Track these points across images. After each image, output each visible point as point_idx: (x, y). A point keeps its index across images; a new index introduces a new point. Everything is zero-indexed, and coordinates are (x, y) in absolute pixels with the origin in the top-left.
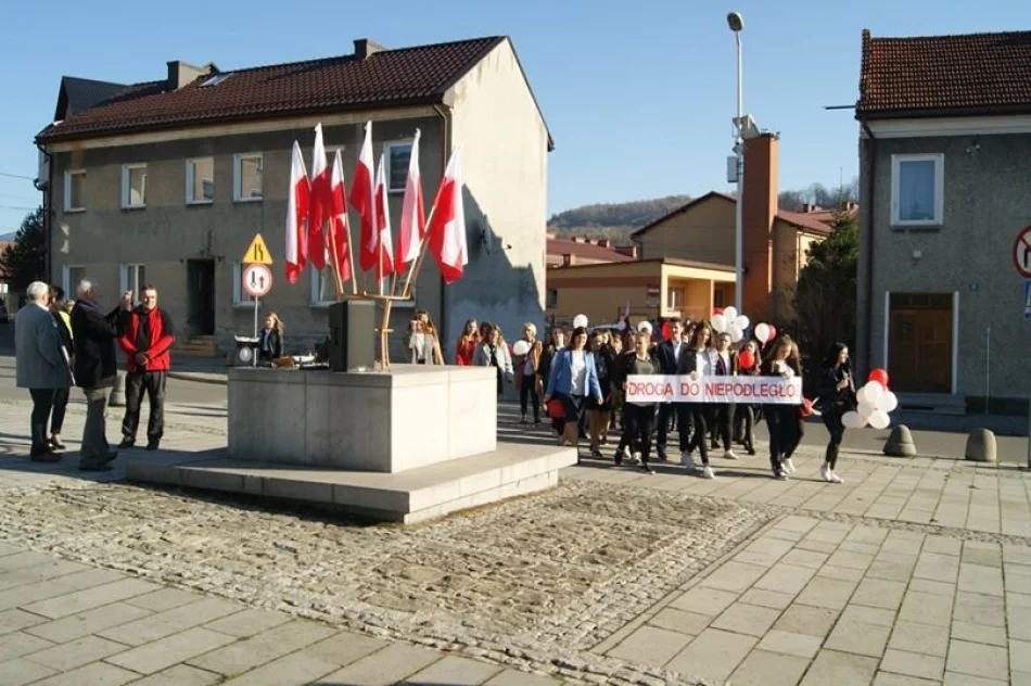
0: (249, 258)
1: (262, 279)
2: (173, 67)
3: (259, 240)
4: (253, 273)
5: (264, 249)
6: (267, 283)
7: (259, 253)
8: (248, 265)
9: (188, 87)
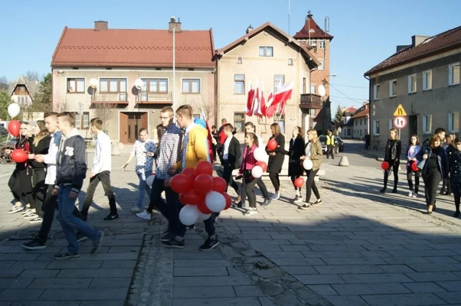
0: (396, 113)
1: (402, 122)
2: (414, 38)
3: (400, 106)
4: (398, 120)
5: (403, 110)
6: (404, 123)
7: (400, 112)
8: (396, 117)
9: (418, 46)
